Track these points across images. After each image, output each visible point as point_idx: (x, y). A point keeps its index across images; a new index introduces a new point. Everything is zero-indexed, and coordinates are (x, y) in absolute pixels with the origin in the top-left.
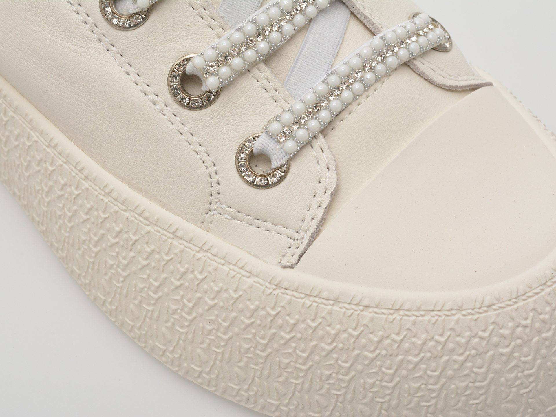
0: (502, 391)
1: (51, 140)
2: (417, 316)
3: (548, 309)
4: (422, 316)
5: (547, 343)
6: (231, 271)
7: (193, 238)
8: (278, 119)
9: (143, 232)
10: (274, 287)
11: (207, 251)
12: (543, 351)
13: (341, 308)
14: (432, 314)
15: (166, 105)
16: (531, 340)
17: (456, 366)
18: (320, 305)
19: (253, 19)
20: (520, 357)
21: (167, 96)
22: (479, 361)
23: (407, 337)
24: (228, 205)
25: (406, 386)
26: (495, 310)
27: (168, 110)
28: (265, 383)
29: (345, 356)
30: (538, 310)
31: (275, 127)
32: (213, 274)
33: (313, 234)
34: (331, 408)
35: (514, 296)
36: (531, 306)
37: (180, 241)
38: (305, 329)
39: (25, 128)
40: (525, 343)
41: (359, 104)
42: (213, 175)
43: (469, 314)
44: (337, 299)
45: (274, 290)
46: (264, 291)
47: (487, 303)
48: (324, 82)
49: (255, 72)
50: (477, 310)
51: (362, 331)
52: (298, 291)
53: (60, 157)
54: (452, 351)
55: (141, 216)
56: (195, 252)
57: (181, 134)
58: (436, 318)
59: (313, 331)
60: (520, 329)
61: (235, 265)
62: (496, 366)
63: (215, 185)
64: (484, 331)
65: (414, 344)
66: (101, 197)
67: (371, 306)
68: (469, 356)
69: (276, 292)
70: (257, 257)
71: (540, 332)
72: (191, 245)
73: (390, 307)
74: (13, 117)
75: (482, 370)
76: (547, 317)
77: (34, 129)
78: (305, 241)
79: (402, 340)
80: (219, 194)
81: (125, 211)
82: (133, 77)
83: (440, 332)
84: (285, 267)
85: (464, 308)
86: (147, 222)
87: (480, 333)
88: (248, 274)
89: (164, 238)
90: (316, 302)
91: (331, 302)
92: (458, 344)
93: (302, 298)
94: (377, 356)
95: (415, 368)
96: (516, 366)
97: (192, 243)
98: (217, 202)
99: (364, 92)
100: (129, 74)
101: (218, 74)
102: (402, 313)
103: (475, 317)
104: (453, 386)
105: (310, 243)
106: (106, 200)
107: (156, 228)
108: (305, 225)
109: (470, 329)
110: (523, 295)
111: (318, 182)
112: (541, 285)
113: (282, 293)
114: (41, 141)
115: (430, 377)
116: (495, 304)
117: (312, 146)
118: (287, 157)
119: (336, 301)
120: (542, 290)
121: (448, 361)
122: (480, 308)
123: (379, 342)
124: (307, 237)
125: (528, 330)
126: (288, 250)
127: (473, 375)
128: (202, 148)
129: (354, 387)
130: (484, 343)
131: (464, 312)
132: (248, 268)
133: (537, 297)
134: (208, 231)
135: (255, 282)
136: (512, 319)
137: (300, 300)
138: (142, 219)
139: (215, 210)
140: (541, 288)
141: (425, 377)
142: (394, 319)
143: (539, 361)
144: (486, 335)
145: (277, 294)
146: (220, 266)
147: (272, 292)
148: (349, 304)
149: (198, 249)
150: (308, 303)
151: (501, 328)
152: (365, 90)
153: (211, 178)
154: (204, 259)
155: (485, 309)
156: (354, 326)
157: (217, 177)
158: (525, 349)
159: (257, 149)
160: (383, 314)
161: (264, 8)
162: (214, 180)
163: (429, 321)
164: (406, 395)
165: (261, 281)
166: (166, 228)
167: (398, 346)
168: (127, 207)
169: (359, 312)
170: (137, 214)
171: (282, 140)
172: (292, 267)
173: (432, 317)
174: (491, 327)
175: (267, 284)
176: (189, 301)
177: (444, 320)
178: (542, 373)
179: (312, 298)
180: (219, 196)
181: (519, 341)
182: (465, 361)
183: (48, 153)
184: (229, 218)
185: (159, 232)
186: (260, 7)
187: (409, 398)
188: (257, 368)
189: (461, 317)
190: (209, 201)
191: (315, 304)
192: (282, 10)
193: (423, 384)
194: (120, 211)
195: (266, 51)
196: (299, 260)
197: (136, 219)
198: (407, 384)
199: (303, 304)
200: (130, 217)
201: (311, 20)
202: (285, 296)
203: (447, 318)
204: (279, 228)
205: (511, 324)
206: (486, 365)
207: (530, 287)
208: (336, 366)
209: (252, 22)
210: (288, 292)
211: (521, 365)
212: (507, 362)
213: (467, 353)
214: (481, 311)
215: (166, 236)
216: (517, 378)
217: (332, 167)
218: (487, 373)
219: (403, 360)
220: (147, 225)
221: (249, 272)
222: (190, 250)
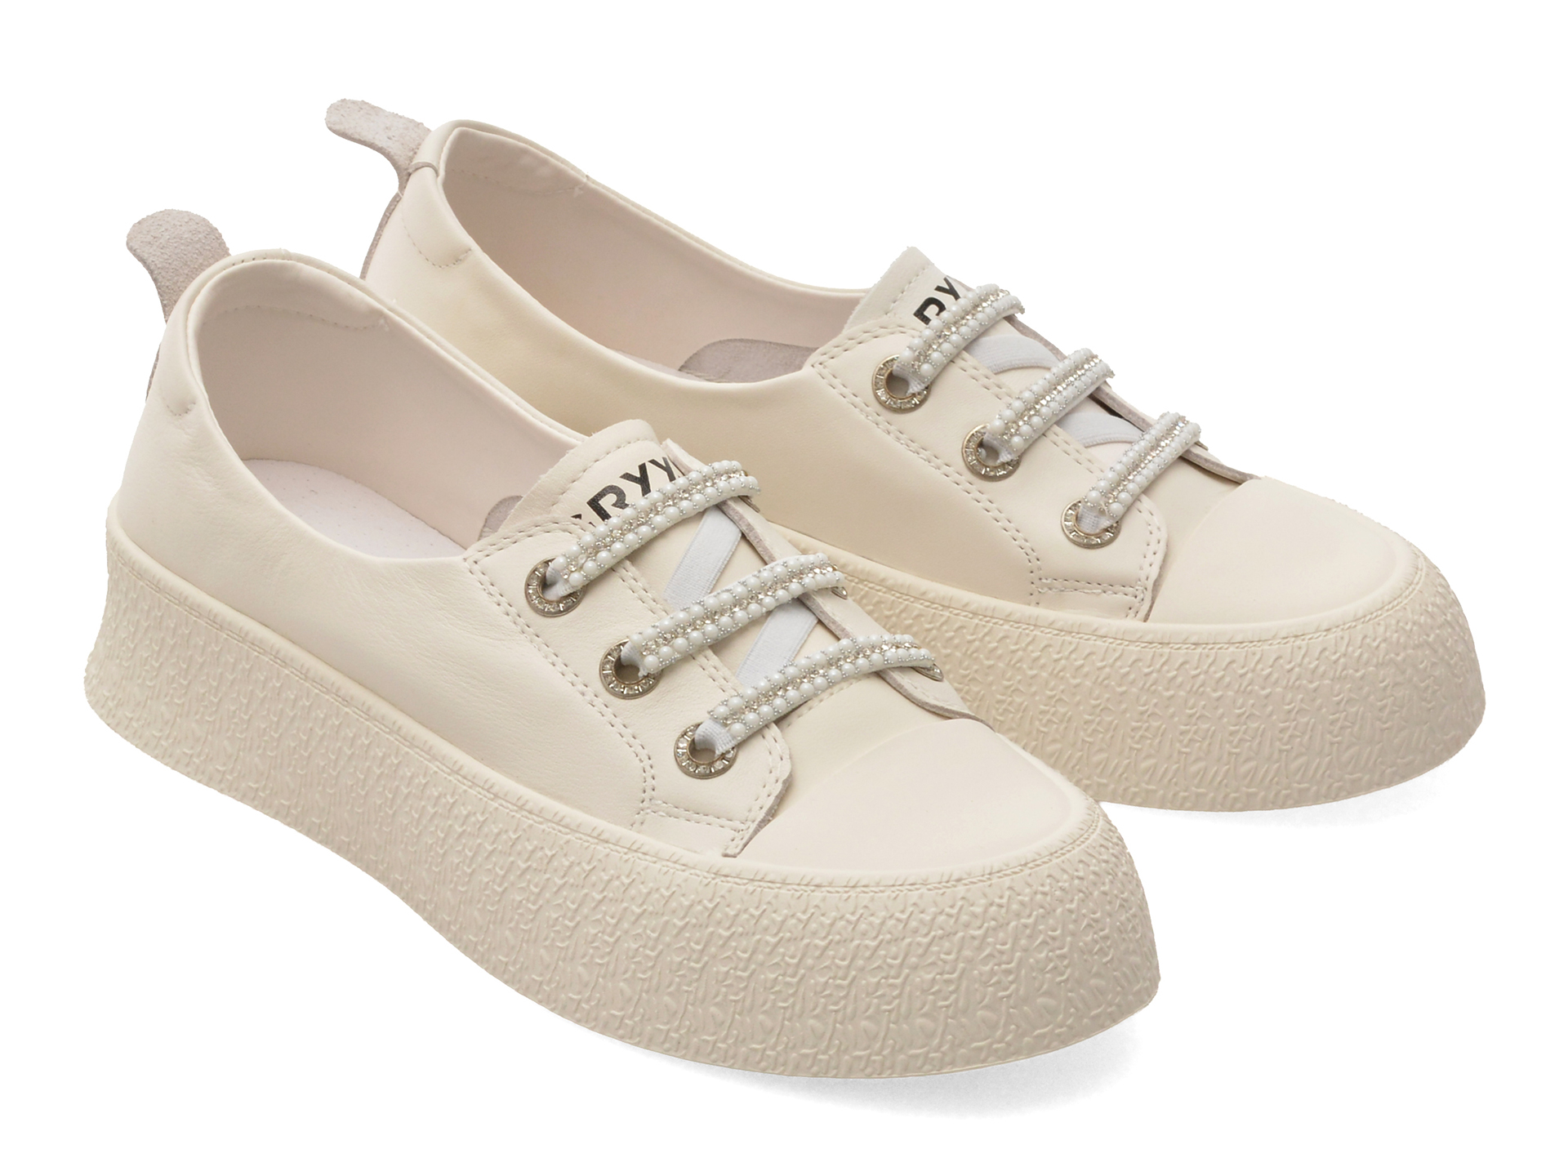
0: (977, 990)
1: (456, 762)
2: (876, 892)
3: (1027, 890)
4: (882, 892)
5: (1028, 931)
6: (663, 868)
7: (620, 838)
8: (725, 703)
9: (562, 842)
10: (713, 876)
11: (636, 851)
12: (1023, 942)
13: (789, 890)
14: (893, 889)
15: (596, 696)
16: (1008, 924)
17: (920, 951)
18: (765, 890)
19: (701, 602)
20: (995, 944)
21: (598, 685)
22: (947, 945)
23: (863, 916)
25: (864, 982)
26: (966, 885)
27: (598, 702)
28: (700, 1010)
29: (793, 949)
30: (1016, 889)
31: (722, 710)
32: (642, 874)
33: (760, 822)
34: (777, 1032)
35: (988, 871)
36: (1007, 884)
37: (606, 845)
38: (748, 920)
39: (422, 762)
40: (1001, 926)
41: (821, 701)
42: (648, 768)
43: (936, 888)
44: (785, 881)
45: (713, 879)
46: (701, 882)
47: (955, 877)
48: (781, 672)
49: (701, 659)
50: (945, 884)
51: (813, 914)
52: (741, 876)
53: (465, 781)
54: (916, 931)
55: (560, 825)
56: (622, 854)
57: (613, 726)
58: (898, 892)
59: (757, 921)
60: (994, 908)
61: (668, 860)
62: (967, 953)
63: (649, 779)
64: (952, 907)
65: (871, 924)
66: (513, 814)
67: (824, 884)
68: (934, 937)
69: (714, 882)
70: (695, 852)
71: (1018, 915)
72: (618, 848)
73: (845, 884)
74: (407, 753)
75: (952, 957)
76: (1027, 899)
77: (434, 758)
78: (751, 830)
79: (858, 920)
80: (654, 790)
81: (541, 823)
82: (560, 667)
83: (901, 907)
84: (726, 855)
85: (928, 882)
86: (568, 831)
87: (948, 910)
88: (684, 868)
89: (587, 844)
90: (760, 887)
91: (778, 885)
92: (922, 922)
93: (745, 884)
94: (830, 943)
95: (873, 955)
96: (991, 955)
97: (619, 844)
98: (651, 800)
99: (827, 689)
100: (554, 665)
101: (657, 653)
102: (858, 890)
103: (941, 891)
104: (918, 979)
105: (756, 832)
106: (518, 816)
107: (577, 835)
108: (752, 816)
109: (936, 904)
110: (998, 872)
111: (768, 772)
112: (1021, 865)
113: (722, 881)
114: (443, 771)
115: (891, 966)
117: (764, 737)
118: (734, 743)
119: (784, 883)
120: (1022, 870)
121: (910, 944)
122: (947, 882)
123: (832, 925)
124: (753, 826)
125: (1003, 910)
126: (731, 842)
127: (940, 963)
128: (637, 740)
129: (804, 993)
130: (952, 921)
131: (929, 887)
132: (683, 861)
133: (1014, 876)
134: (639, 832)
135: (691, 874)
136: (985, 895)
137: (742, 887)
138: (561, 828)
139: (648, 808)
140: (1020, 868)
141: (885, 967)
142: (849, 897)
143: (1018, 954)
144: (954, 911)
145: (716, 884)
146: (651, 864)
147: (710, 882)
148: (799, 884)
149: (626, 850)
150: (751, 888)
151: (972, 905)
152: (830, 687)
153: (644, 772)
154: (632, 859)
155: (954, 883)
156: (803, 908)
157: (652, 771)
158: (1001, 935)
159: (700, 735)
160: (838, 892)
161: (715, 593)
162: (648, 775)
163: (889, 897)
164: (864, 996)
165: (698, 872)
166: (589, 832)
167: (854, 929)
168: (544, 818)
169: (809, 892)
170: (554, 823)
171: (729, 722)
172: (735, 856)
173: (893, 892)
174: (960, 903)
175: (705, 874)
176: (612, 918)
177: (906, 894)
178: (1023, 972)
179: (756, 883)
180: (653, 793)
181: (993, 923)
182: (930, 944)
183: (450, 781)
184: (664, 814)
185: (581, 839)
186: (710, 593)
187: (867, 999)
188: (690, 989)
189: (926, 891)
190: (642, 799)
191: (759, 889)
192: (735, 597)
193: (883, 978)
194: (535, 824)
195: (715, 636)
196: (742, 849)
197: (554, 829)
198: (865, 979)
199: (746, 890)
200: (547, 829)
201: (769, 613)
202: (725, 884)
203: (910, 893)
204: (723, 821)
205: (983, 901)
206: (955, 950)
207: (1008, 866)
208: (782, 964)
209: (699, 603)
210: (729, 879)
211: (996, 954)
212: (980, 949)
213: (933, 933)
214: (948, 885)
215: (588, 842)
216: (992, 973)
217: (786, 757)
218: (957, 960)
219: (859, 945)
220: (567, 834)
221: (684, 865)
222: (616, 853)
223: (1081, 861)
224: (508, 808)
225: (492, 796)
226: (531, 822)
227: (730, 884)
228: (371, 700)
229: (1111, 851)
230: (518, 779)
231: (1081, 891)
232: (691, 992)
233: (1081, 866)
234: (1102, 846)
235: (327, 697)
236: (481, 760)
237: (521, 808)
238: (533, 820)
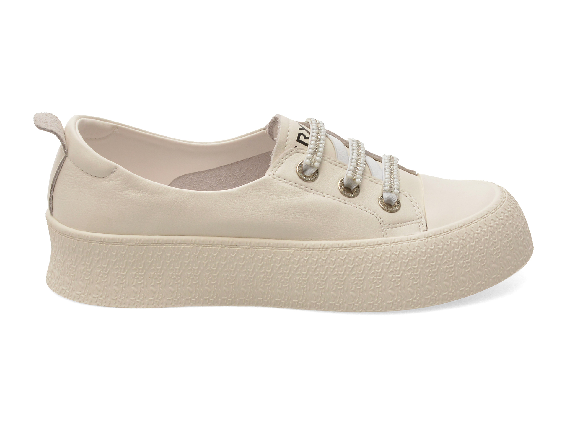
8: (385, 186)
11: (393, 243)
24: (389, 223)
27: (347, 202)
31: (387, 188)
32: (402, 248)
33: (424, 217)
37: (382, 245)
52: (435, 235)
56: (389, 246)
59: (450, 246)
61: (407, 241)
63: (380, 219)
66: (338, 251)
69: (429, 240)
80: (383, 222)
81: (352, 249)
82: (327, 196)
84: (424, 231)
88: (415, 240)
91: (449, 232)
97: (386, 243)
98: (384, 225)
100: (324, 196)
105: (426, 220)
106: (341, 250)
107: (369, 247)
108: (419, 217)
114: (297, 250)
116: (497, 207)
118: (397, 197)
119: (450, 230)
124: (423, 219)
126: (420, 227)
128: (367, 209)
132: (413, 238)
135: (419, 241)
138: (361, 247)
139: (385, 228)
146: (402, 244)
147: (427, 241)
149: (390, 244)
154: (394, 246)
156: (462, 236)
159: (385, 199)
162: (378, 218)
165: (421, 239)
166: (372, 244)
168: (352, 247)
170: (358, 247)
172: (427, 230)
185: (371, 247)
190: (381, 226)
194: (350, 250)
196: (427, 227)
197: (359, 249)
199: (441, 238)
200: (356, 250)
208: (464, 256)
210: (433, 237)
215: (374, 247)
217: (411, 195)
220: (364, 248)
221: (414, 239)
222: (387, 246)
223: (502, 212)
224: (335, 250)
225: (326, 249)
226: (348, 250)
227: (435, 238)
228: (249, 240)
229: (512, 207)
230: (331, 239)
231: (491, 232)
232: (436, 280)
233: (502, 214)
234: (508, 205)
235: (226, 248)
236: (311, 240)
237: (341, 248)
238: (349, 249)
